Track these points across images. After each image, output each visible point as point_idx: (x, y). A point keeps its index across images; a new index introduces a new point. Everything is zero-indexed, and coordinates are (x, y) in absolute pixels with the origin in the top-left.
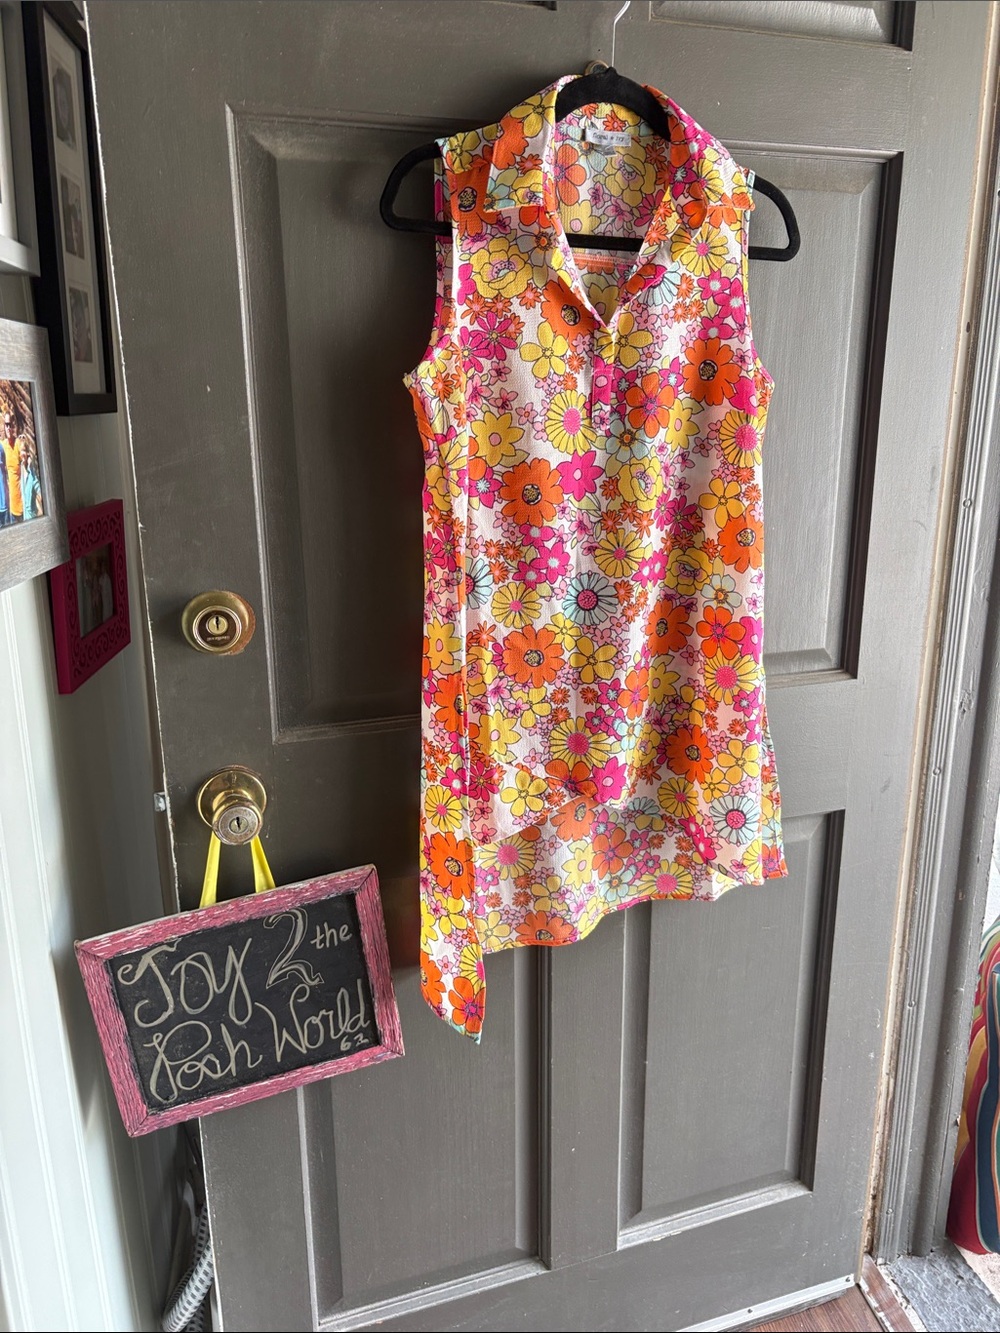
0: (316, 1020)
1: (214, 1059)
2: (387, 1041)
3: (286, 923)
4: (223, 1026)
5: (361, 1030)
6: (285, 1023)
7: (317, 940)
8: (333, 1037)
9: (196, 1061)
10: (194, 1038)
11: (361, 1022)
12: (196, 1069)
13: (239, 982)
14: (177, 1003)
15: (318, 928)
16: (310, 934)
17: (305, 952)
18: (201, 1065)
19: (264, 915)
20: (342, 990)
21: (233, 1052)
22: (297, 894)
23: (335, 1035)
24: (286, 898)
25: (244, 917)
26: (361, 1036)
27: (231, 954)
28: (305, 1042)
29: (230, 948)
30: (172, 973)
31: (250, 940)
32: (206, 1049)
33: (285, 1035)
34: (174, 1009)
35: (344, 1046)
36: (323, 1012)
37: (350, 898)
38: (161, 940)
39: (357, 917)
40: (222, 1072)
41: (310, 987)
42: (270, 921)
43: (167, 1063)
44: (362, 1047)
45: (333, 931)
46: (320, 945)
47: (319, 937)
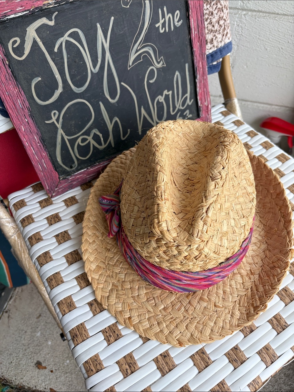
0: (161, 99)
1: (98, 133)
2: (203, 114)
5: (188, 107)
6: (143, 101)
7: (159, 25)
8: (172, 112)
9: (86, 135)
11: (188, 101)
12: (87, 142)
13: (108, 62)
15: (160, 12)
16: (155, 17)
17: (153, 35)
18: (90, 139)
20: (177, 73)
21: (110, 127)
26: (188, 111)
27: (100, 33)
32: (92, 125)
36: (166, 92)
40: (105, 144)
41: (157, 69)
43: (66, 138)
45: (170, 15)
46: (162, 29)
47: (162, 21)
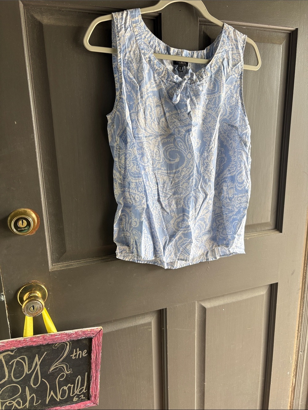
0: (66, 388)
1: (20, 400)
2: (93, 399)
3: (63, 347)
4: (27, 387)
5: (83, 393)
6: (53, 388)
7: (73, 355)
8: (71, 395)
9: (13, 401)
10: (14, 390)
11: (84, 390)
12: (12, 404)
13: (37, 370)
14: (10, 376)
15: (75, 350)
16: (71, 352)
17: (68, 359)
18: (14, 403)
19: (54, 343)
20: (79, 376)
21: (29, 398)
22: (69, 335)
23: (72, 395)
24: (64, 337)
25: (45, 343)
26: (82, 395)
27: (37, 358)
28: (59, 396)
29: (37, 355)
30: (10, 364)
31: (46, 352)
32: (18, 396)
33: (52, 393)
34: (8, 379)
35: (75, 399)
36: (69, 385)
37: (90, 340)
38: (8, 348)
39: (91, 347)
40: (22, 406)
41: (66, 374)
42: (56, 345)
44: (82, 400)
45: (81, 352)
46: (74, 357)
47: (74, 354)
